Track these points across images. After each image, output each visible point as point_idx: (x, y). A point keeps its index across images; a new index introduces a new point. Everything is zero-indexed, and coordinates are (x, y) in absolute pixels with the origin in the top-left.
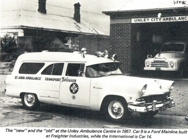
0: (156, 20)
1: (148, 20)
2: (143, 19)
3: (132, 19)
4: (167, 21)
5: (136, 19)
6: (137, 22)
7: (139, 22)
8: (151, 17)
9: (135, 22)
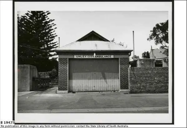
0: (91, 57)
1: (86, 57)
2: (82, 56)
3: (74, 56)
4: (98, 58)
5: (77, 56)
6: (78, 58)
7: (79, 58)
8: (87, 55)
9: (76, 58)
